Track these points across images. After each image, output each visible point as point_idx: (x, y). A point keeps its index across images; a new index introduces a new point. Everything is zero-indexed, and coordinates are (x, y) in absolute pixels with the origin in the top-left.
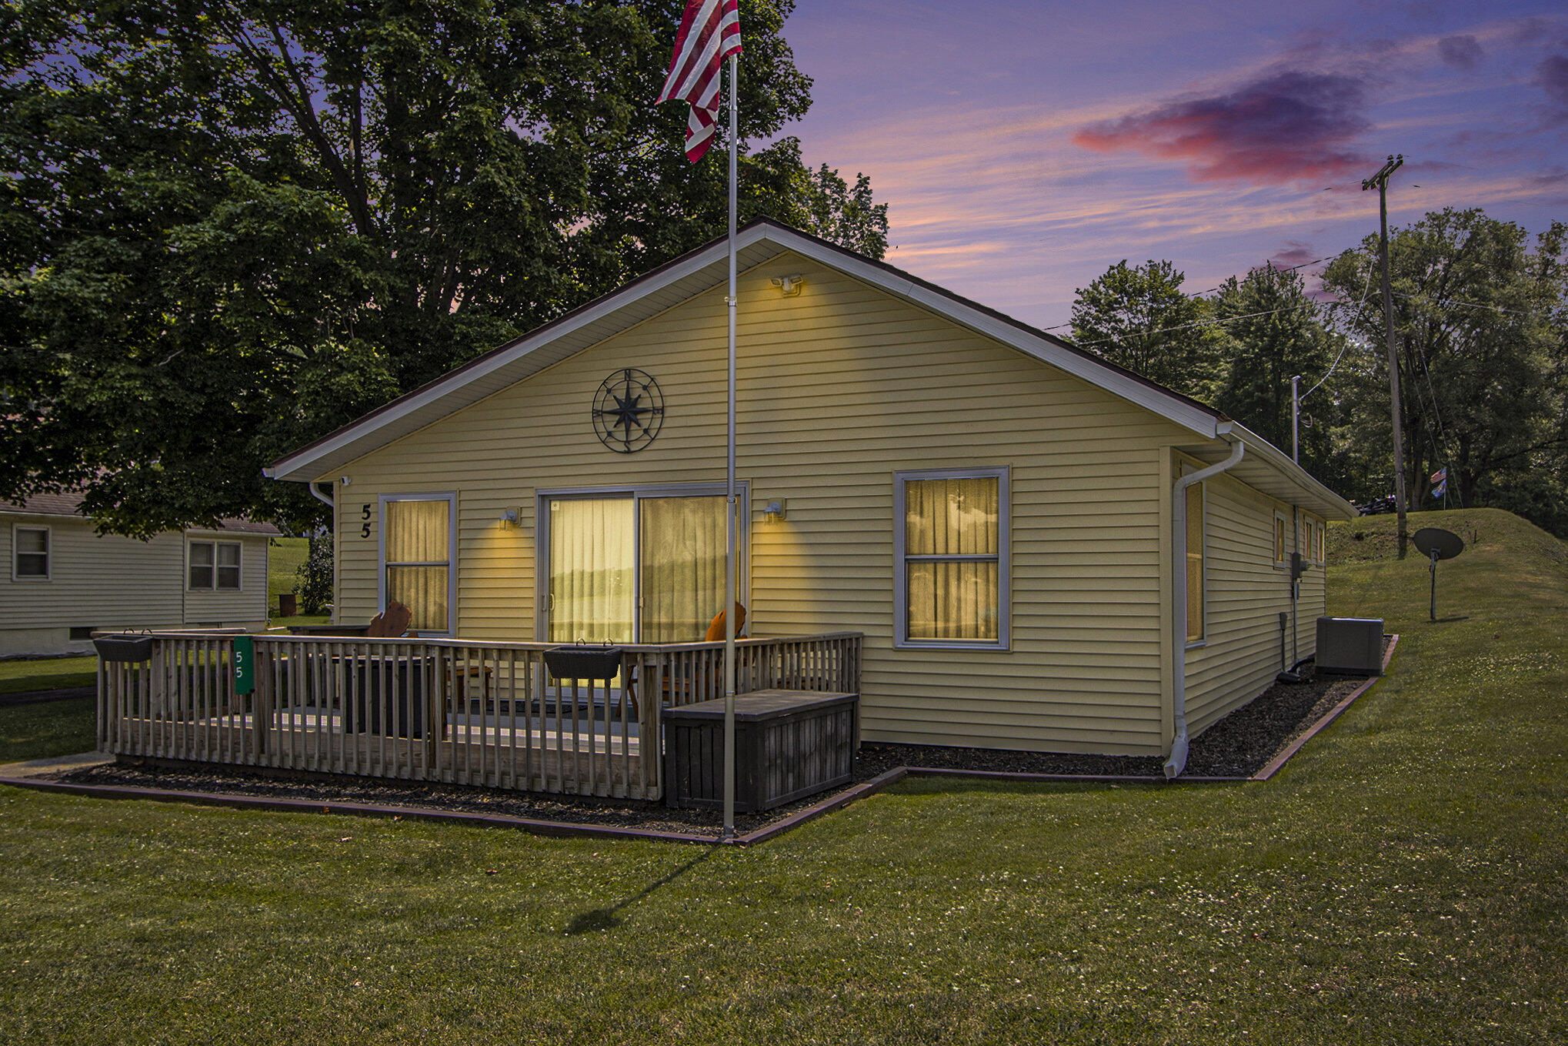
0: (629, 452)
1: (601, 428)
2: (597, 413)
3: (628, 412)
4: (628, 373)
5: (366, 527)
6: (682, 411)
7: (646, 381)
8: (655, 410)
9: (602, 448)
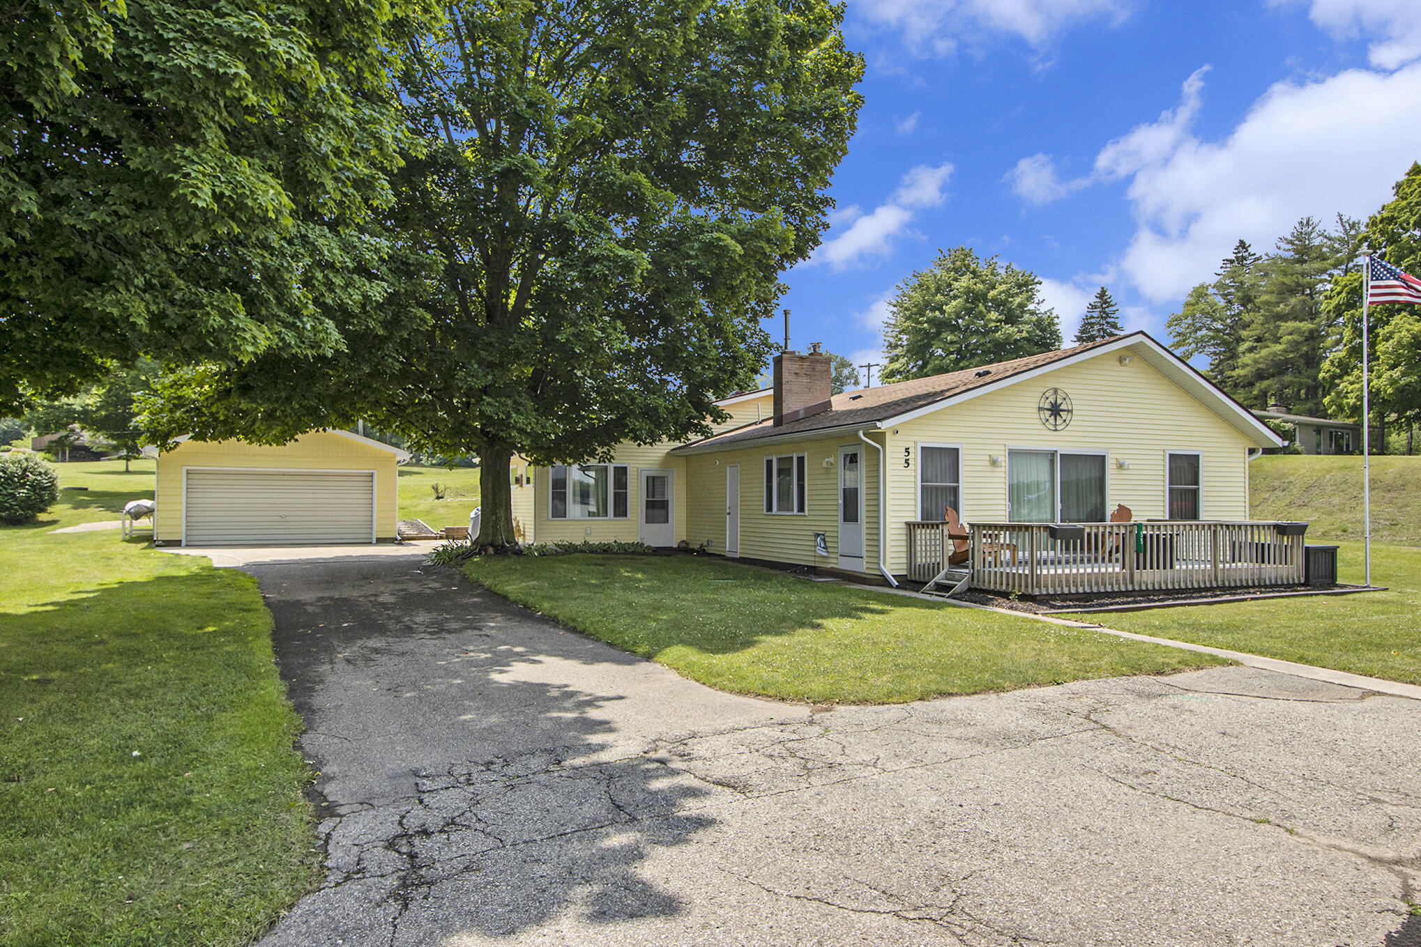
0: (1056, 430)
1: (1042, 417)
2: (1040, 409)
3: (1055, 410)
4: (1056, 391)
5: (907, 461)
6: (1080, 413)
7: (1064, 396)
8: (1068, 411)
9: (1042, 427)
